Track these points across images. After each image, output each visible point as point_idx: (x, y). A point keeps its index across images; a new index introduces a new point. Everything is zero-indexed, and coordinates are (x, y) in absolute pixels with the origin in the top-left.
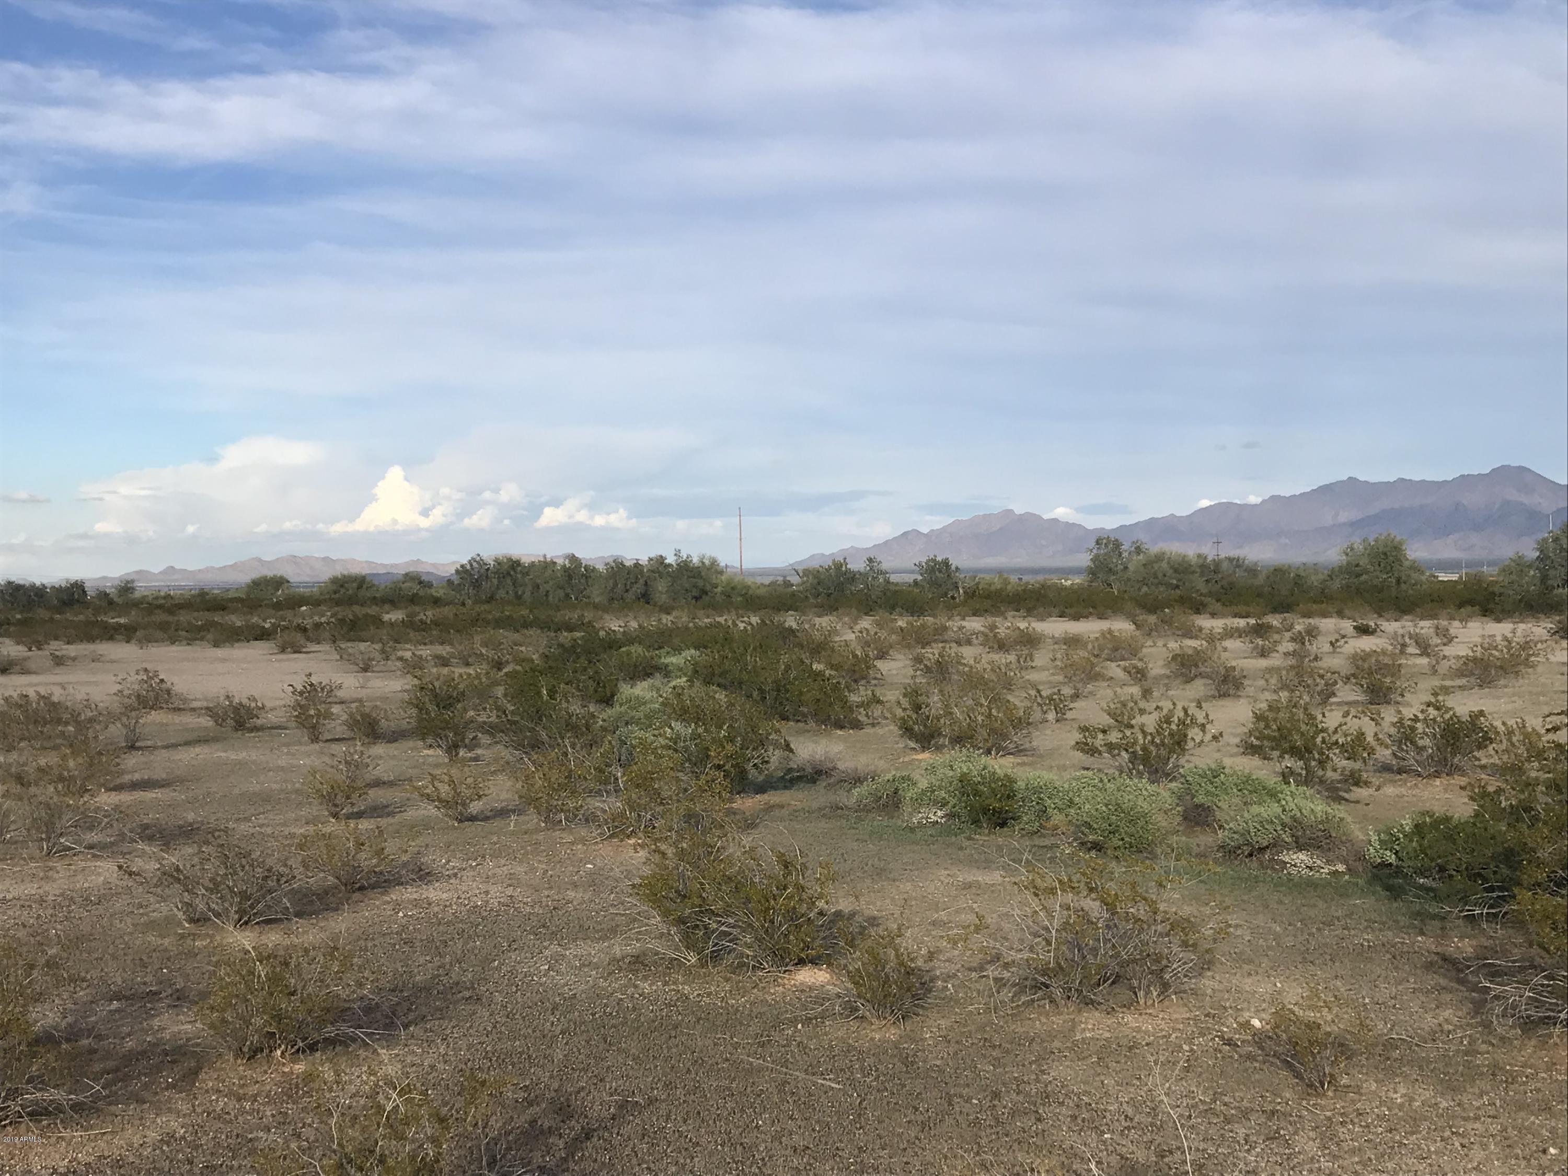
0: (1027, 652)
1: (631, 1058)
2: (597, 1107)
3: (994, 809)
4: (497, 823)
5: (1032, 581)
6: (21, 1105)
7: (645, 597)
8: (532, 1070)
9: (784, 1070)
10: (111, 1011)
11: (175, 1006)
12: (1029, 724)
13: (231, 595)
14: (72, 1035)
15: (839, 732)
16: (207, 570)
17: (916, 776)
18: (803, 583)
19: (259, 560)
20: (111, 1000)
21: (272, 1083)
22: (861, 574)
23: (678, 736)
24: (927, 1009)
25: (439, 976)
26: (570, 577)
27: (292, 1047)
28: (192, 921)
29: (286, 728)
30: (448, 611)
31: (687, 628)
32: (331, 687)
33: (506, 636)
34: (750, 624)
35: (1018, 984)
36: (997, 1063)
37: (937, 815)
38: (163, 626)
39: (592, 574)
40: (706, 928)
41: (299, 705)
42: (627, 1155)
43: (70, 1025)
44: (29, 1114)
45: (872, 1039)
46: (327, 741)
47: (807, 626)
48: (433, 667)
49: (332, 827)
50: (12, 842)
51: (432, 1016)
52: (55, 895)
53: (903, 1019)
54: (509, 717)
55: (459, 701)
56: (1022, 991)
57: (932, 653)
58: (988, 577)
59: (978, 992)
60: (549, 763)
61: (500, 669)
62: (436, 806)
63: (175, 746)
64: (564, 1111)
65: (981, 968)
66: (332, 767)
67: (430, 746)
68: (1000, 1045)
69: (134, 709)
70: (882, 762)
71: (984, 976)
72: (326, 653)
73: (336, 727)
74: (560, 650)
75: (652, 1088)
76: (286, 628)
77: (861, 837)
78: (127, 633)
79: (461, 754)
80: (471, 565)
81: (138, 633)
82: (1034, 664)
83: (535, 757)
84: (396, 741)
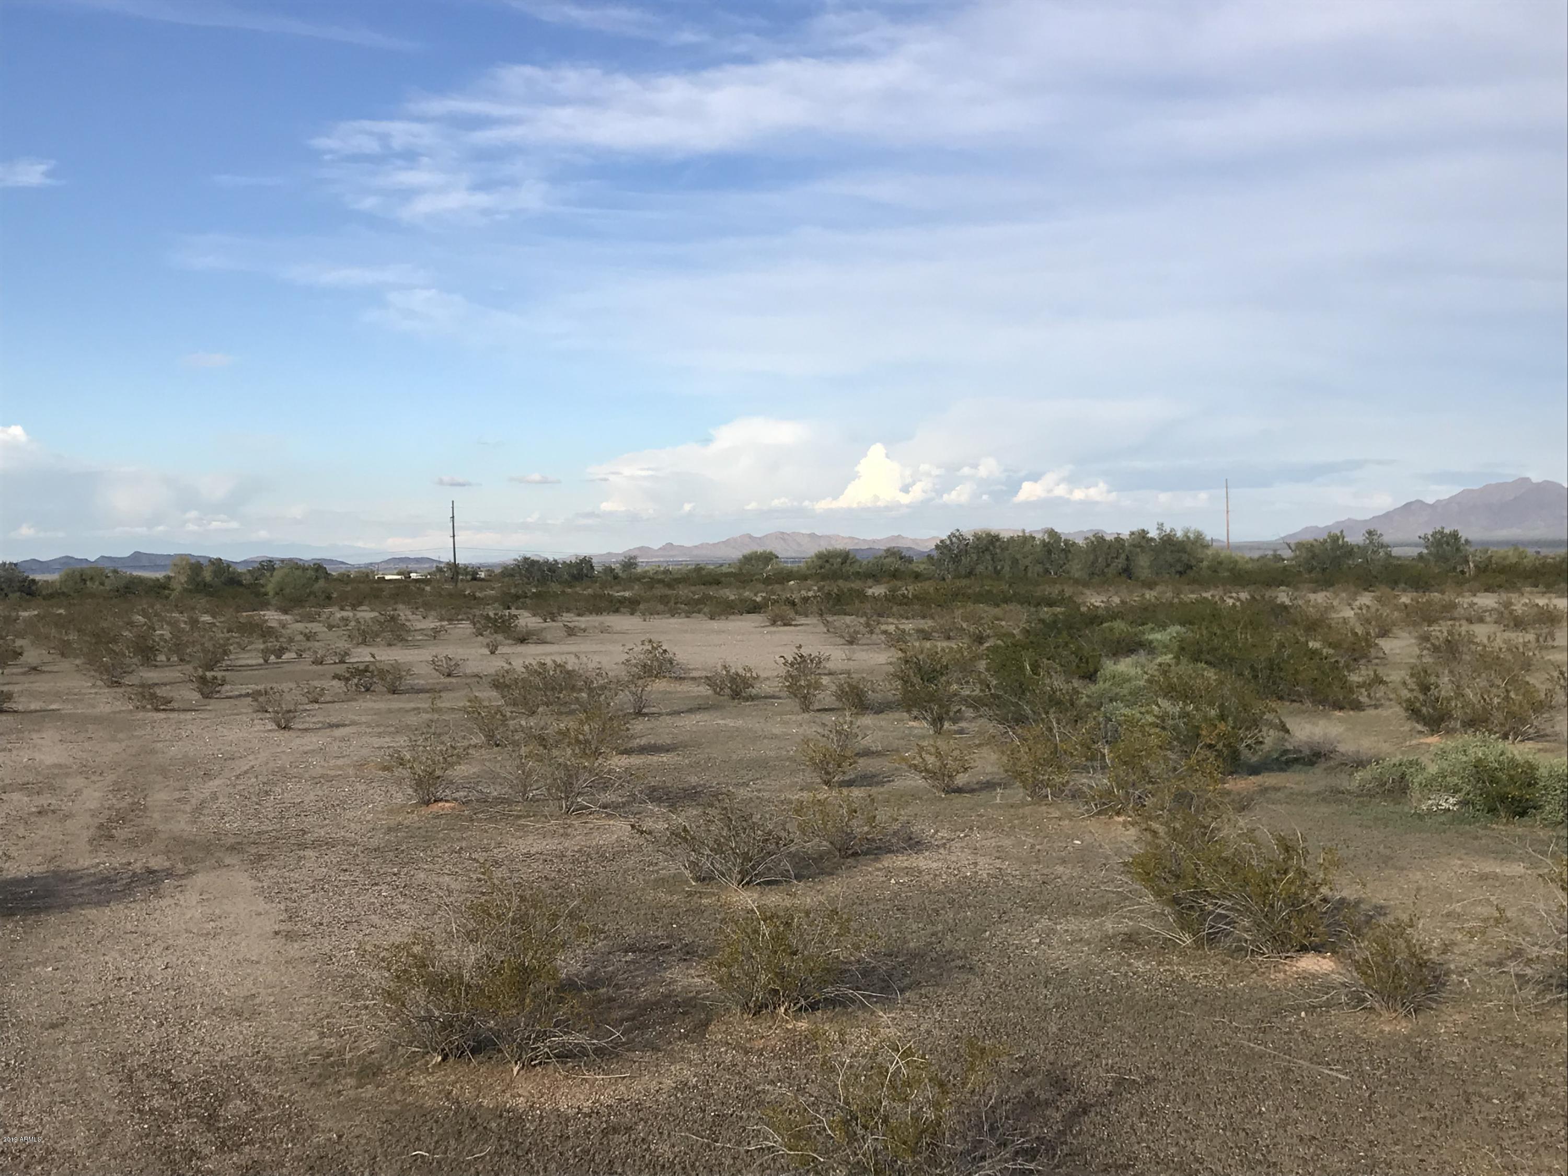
0: (1547, 630)
1: (1126, 1036)
2: (1093, 1083)
3: (1513, 797)
4: (983, 796)
5: (1552, 555)
6: (549, 1047)
7: (1127, 572)
8: (1027, 1042)
9: (1288, 1057)
10: (626, 962)
11: (685, 960)
12: (1551, 707)
13: (725, 569)
14: (593, 982)
15: (1338, 713)
16: (702, 546)
17: (1425, 760)
18: (1297, 557)
19: (750, 537)
20: (626, 952)
21: (777, 1039)
22: (1359, 547)
23: (1167, 713)
24: (1441, 1003)
25: (932, 943)
26: (1049, 552)
27: (795, 1005)
28: (698, 879)
29: (780, 698)
30: (929, 586)
31: (1171, 604)
32: (820, 658)
33: (986, 611)
34: (1238, 599)
35: (1542, 982)
36: (1519, 1063)
37: (1449, 802)
38: (664, 600)
39: (1071, 549)
40: (1202, 910)
41: (791, 676)
42: (1126, 1133)
43: (589, 973)
44: (556, 1056)
45: (1382, 1031)
46: (819, 710)
47: (1300, 602)
48: (916, 640)
49: (824, 793)
50: (534, 800)
51: (927, 982)
52: (574, 851)
53: (1415, 1012)
54: (993, 691)
55: (942, 674)
56: (1548, 988)
57: (1440, 631)
58: (1502, 551)
59: (1498, 987)
60: (1034, 738)
61: (981, 643)
62: (924, 777)
63: (679, 713)
64: (1060, 1084)
65: (1501, 964)
66: (824, 736)
67: (916, 718)
68: (1523, 1044)
69: (640, 678)
70: (1387, 745)
71: (1504, 972)
72: (815, 626)
73: (825, 698)
74: (1041, 626)
75: (1149, 1068)
76: (776, 601)
77: (1365, 823)
78: (631, 606)
79: (945, 727)
80: (951, 541)
81: (641, 606)
82: (1555, 644)
83: (1020, 731)
84: (882, 712)
